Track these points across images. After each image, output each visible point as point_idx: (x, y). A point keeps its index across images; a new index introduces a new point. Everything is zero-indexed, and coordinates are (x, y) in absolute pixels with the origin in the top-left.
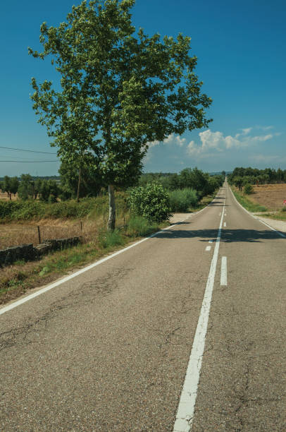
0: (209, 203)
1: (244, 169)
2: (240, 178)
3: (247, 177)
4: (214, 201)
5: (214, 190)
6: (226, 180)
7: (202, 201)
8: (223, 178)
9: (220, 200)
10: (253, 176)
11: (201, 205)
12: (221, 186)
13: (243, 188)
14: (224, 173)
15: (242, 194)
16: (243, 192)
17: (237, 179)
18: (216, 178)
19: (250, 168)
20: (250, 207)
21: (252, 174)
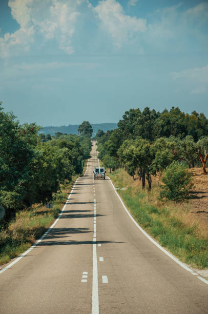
0: (40, 232)
1: (157, 116)
2: (145, 143)
3: (170, 141)
4: (57, 224)
5: (55, 188)
6: (95, 150)
7: (12, 226)
8: (84, 145)
9: (76, 223)
10: (188, 139)
11: (9, 241)
12: (79, 171)
13: (156, 179)
14: (86, 128)
15: (151, 198)
16: (156, 192)
17: (133, 147)
18: (64, 145)
19: (176, 111)
20: (189, 248)
21: (182, 131)
